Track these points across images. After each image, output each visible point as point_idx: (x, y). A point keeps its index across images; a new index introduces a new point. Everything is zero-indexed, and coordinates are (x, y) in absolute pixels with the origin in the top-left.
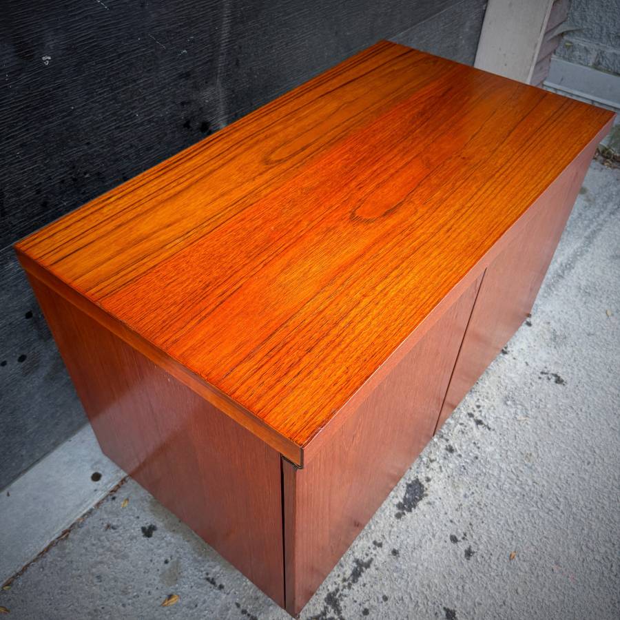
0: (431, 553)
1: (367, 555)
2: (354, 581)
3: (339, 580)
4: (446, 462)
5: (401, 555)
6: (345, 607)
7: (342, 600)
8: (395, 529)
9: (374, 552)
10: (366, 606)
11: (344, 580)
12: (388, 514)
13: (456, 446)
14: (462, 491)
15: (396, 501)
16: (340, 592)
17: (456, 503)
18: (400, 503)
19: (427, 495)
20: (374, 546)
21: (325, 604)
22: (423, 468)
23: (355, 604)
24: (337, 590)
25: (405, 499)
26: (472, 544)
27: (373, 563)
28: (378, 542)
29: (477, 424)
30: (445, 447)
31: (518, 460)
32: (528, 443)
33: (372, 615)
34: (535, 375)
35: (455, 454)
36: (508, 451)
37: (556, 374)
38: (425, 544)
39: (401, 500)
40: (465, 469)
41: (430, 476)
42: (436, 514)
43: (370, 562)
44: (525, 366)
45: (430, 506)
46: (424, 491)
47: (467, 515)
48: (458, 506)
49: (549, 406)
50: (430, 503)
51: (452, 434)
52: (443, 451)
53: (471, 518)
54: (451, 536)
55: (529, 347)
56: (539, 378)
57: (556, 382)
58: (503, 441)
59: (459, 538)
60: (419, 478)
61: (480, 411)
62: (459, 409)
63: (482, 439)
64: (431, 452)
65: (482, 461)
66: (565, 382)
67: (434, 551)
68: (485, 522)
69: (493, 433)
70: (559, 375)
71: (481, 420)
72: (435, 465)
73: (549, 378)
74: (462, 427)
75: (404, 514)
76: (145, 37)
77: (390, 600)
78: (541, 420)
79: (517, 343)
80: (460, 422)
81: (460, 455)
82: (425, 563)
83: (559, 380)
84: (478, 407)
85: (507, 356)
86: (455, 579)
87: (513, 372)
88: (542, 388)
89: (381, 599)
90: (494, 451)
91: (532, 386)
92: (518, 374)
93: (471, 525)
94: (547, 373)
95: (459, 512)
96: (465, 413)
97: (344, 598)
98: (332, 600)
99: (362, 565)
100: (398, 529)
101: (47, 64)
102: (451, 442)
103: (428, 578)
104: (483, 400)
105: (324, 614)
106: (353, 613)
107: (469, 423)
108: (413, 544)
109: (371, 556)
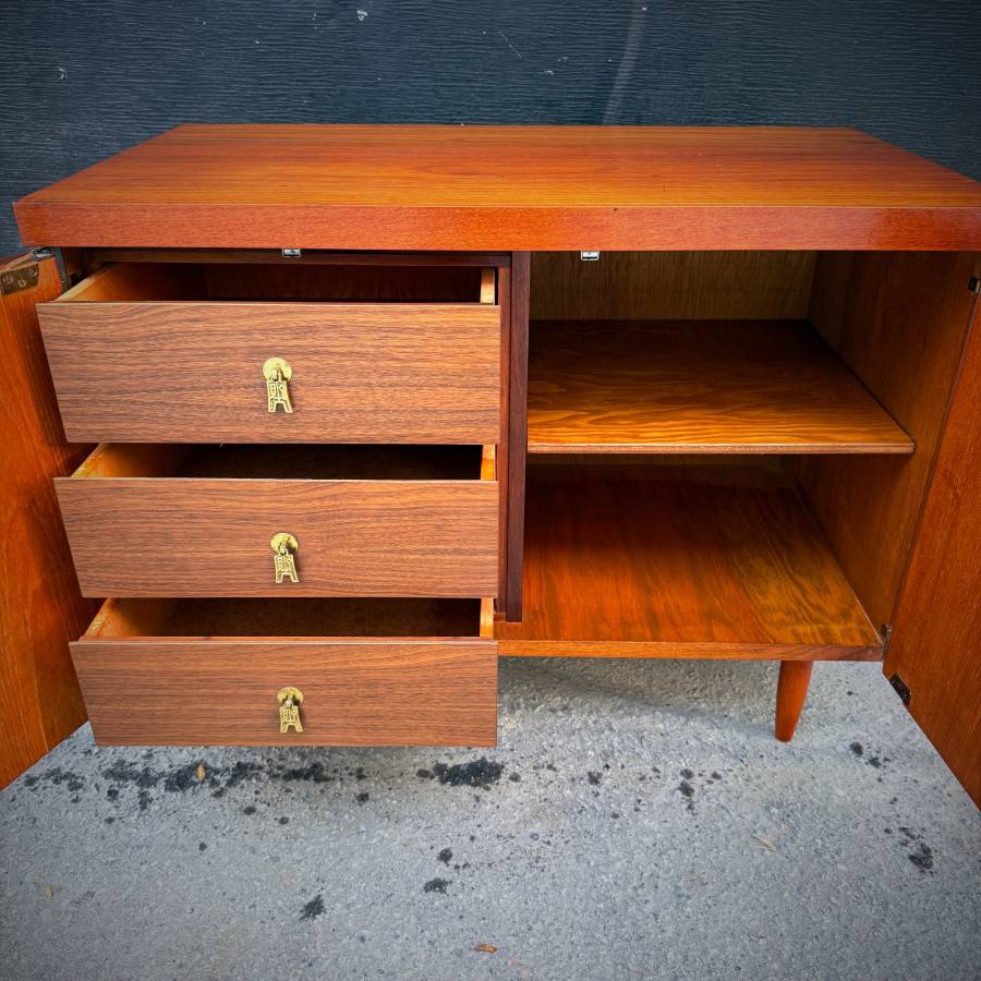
0: (399, 838)
1: (335, 771)
2: (285, 778)
3: (276, 761)
4: (569, 784)
5: (364, 806)
6: (243, 787)
7: (250, 779)
8: (399, 781)
9: (346, 776)
10: (261, 807)
11: (280, 768)
12: (416, 760)
13: (606, 782)
14: (537, 827)
15: (444, 760)
16: (260, 772)
17: (511, 829)
18: (445, 765)
19: (488, 789)
20: (354, 771)
21: (232, 766)
22: (529, 763)
23: (254, 795)
24: (260, 768)
25: (457, 767)
26: (457, 883)
27: (329, 783)
28: (364, 773)
29: (679, 789)
30: (593, 770)
31: (672, 872)
32: (723, 870)
33: (248, 819)
34: (885, 822)
35: (593, 787)
36: (675, 849)
37: (929, 850)
38: (407, 825)
39: (450, 765)
40: (580, 812)
41: (523, 778)
42: (467, 814)
43: (327, 779)
44: (884, 800)
45: (473, 801)
46: (492, 782)
47: (501, 853)
48: (506, 835)
49: (842, 867)
50: (477, 799)
51: (623, 767)
52: (582, 772)
53: (502, 861)
54: (447, 850)
55: (935, 788)
56: (887, 831)
57: (912, 858)
58: (687, 835)
59: (452, 862)
60: (507, 766)
61: (710, 782)
62: (681, 755)
63: (659, 806)
64: (564, 759)
65: (617, 826)
66: (931, 873)
67: (404, 841)
68: (511, 881)
69: (687, 815)
70: (933, 854)
71: (693, 791)
72: (549, 774)
73: (905, 844)
74: (652, 774)
75: (432, 778)
76: (494, 34)
77: (286, 827)
78: (796, 870)
79: (920, 770)
80: (658, 767)
81: (597, 794)
82: (375, 840)
83: (922, 860)
84: (715, 776)
85: (871, 769)
86: (378, 889)
87: (847, 789)
88: (871, 843)
89: (279, 817)
90: (652, 832)
91: (856, 826)
92: (853, 798)
93: (490, 865)
94: (913, 838)
95: (497, 841)
96: (683, 766)
97: (254, 780)
98: (242, 770)
99: (315, 773)
100: (402, 783)
101: (361, 19)
102: (609, 773)
103: (352, 853)
104: (736, 776)
105: (217, 772)
106: (240, 800)
107: (670, 778)
108: (393, 812)
109: (337, 775)
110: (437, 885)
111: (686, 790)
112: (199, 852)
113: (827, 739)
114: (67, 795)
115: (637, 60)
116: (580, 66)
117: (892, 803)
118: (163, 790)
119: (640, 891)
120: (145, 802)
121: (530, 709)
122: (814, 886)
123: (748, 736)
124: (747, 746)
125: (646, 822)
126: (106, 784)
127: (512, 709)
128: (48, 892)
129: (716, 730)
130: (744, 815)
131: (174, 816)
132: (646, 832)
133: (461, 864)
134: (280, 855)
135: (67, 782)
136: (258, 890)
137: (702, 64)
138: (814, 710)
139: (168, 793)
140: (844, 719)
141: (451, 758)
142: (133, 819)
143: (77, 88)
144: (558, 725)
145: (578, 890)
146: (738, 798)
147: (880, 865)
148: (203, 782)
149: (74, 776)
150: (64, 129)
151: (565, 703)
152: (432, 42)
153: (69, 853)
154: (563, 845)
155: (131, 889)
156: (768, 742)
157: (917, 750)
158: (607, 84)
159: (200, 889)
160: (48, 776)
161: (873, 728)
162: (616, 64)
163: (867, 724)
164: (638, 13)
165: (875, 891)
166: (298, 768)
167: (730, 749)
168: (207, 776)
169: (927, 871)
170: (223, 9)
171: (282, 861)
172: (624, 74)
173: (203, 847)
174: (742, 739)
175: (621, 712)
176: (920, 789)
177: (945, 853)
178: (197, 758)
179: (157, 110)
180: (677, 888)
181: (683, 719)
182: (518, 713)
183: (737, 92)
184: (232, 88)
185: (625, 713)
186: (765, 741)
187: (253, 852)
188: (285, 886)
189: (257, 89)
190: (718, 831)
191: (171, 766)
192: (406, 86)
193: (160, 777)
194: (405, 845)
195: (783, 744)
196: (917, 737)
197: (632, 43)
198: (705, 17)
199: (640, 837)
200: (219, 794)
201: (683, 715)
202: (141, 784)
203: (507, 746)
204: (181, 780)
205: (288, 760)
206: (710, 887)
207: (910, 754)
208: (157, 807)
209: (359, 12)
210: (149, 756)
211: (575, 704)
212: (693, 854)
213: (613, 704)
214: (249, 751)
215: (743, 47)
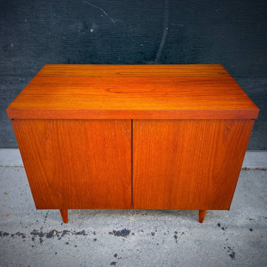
0: (104, 251)
1: (88, 232)
2: (76, 234)
3: (73, 230)
4: (147, 236)
5: (95, 242)
6: (65, 237)
7: (67, 234)
8: (104, 235)
9: (91, 234)
10: (70, 242)
11: (74, 231)
12: (108, 229)
13: (156, 235)
14: (138, 248)
15: (115, 229)
16: (69, 233)
17: (132, 248)
18: (116, 231)
19: (126, 237)
20: (93, 232)
21: (63, 231)
22: (137, 230)
23: (68, 239)
24: (70, 231)
25: (119, 231)
26: (119, 263)
27: (87, 236)
28: (95, 233)
29: (174, 237)
30: (152, 232)
31: (171, 260)
32: (183, 259)
33: (67, 246)
34: (224, 245)
35: (152, 237)
36: (172, 253)
37: (234, 253)
38: (106, 247)
39: (117, 231)
40: (149, 243)
41: (135, 234)
42: (121, 244)
43: (86, 235)
44: (225, 239)
45: (123, 241)
46: (127, 235)
47: (129, 255)
48: (131, 250)
49: (213, 258)
50: (124, 240)
51: (160, 231)
52: (150, 232)
53: (129, 257)
54: (116, 254)
55: (238, 236)
56: (225, 248)
57: (230, 255)
58: (175, 249)
59: (117, 257)
60: (131, 231)
61: (182, 235)
62: (175, 227)
63: (168, 242)
64: (146, 229)
65: (158, 247)
66: (234, 259)
67: (106, 252)
68: (132, 262)
69: (176, 244)
70: (235, 254)
71: (177, 237)
72: (142, 233)
73: (228, 251)
74: (167, 233)
75: (112, 234)
76: (127, 35)
77: (76, 248)
78: (201, 259)
79: (234, 231)
80: (169, 231)
81: (153, 239)
82: (98, 251)
83: (232, 256)
84: (183, 233)
85: (222, 230)
86: (99, 264)
87: (216, 236)
88: (220, 251)
89: (75, 245)
90: (167, 249)
91: (217, 247)
92: (217, 239)
93: (127, 258)
94: (231, 250)
95: (129, 252)
96: (175, 230)
97: (68, 235)
98: (65, 232)
99: (83, 233)
100: (105, 236)
101: (92, 32)
102: (157, 233)
103: (93, 255)
104: (188, 233)
105: (59, 233)
106: (65, 240)
107: (172, 234)
108: (103, 244)
109: (89, 234)
110: (114, 263)
111: (176, 237)
112: (55, 255)
113: (212, 222)
114: (22, 239)
115: (165, 42)
116: (150, 43)
117: (226, 240)
118: (46, 238)
119: (163, 265)
120: (41, 241)
121: (137, 214)
122: (205, 263)
123: (192, 222)
124: (191, 225)
125: (165, 246)
126: (31, 236)
127: (133, 215)
128: (19, 266)
129: (184, 220)
130: (189, 244)
131: (49, 245)
132: (165, 249)
133: (120, 258)
134: (75, 255)
135: (22, 236)
136: (70, 265)
137: (182, 43)
138: (209, 214)
140: (216, 216)
141: (117, 229)
142: (39, 246)
143: (16, 49)
144: (144, 219)
145: (148, 264)
146: (188, 239)
147: (222, 257)
148: (55, 236)
149: (23, 234)
150: (13, 60)
151: (146, 212)
152: (110, 37)
153: (23, 255)
154: (144, 252)
155: (39, 265)
157: (234, 225)
158: (157, 48)
159: (56, 265)
160: (17, 234)
161: (224, 219)
162: (160, 43)
163: (222, 218)
164: (165, 30)
165: (220, 264)
166: (79, 232)
167: (187, 225)
168: (57, 234)
169: (233, 259)
170: (54, 29)
171: (76, 257)
172: (162, 45)
173: (56, 253)
174: (190, 222)
175: (160, 215)
176: (234, 236)
177: (238, 254)
178: (54, 229)
179: (38, 55)
180: (172, 264)
181: (176, 217)
182: (134, 215)
183: (192, 50)
184: (57, 49)
185: (161, 215)
186: (196, 223)
187: (69, 255)
188: (77, 264)
189: (64, 50)
190: (183, 248)
191: (47, 231)
192: (104, 49)
193: (45, 234)
194: (106, 253)
195: (201, 224)
196: (234, 221)
197: (164, 37)
198: (183, 31)
199: (164, 250)
200: (60, 239)
201: (176, 215)
202: (40, 236)
203: (131, 225)
204: (50, 235)
205: (76, 229)
206: (180, 263)
207: (232, 226)
208: (44, 243)
209: (91, 30)
210: (42, 228)
211: (149, 213)
212: (176, 255)
213: (158, 212)
214: (66, 227)
215: (194, 38)
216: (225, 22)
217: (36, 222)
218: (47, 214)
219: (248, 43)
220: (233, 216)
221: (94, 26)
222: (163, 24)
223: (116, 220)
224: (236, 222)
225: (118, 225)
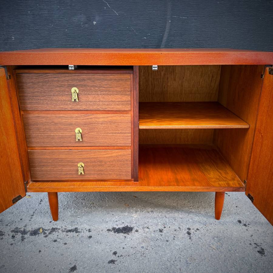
0: (101, 248)
1: (82, 230)
2: (66, 232)
3: (64, 227)
4: (153, 232)
5: (90, 239)
6: (53, 234)
9: (85, 231)
10: (58, 240)
11: (65, 229)
12: (107, 227)
13: (165, 231)
14: (144, 245)
15: (115, 226)
16: (59, 230)
17: (135, 245)
18: (115, 228)
19: (128, 234)
20: (88, 230)
21: (51, 229)
22: (141, 227)
23: (57, 237)
24: (59, 229)
25: (119, 228)
26: (119, 261)
28: (91, 230)
29: (187, 233)
30: (160, 228)
31: (185, 256)
32: (201, 256)
33: (55, 243)
34: (249, 242)
35: (161, 233)
36: (186, 250)
37: (263, 249)
38: (103, 245)
39: (117, 227)
40: (157, 240)
41: (139, 231)
42: (122, 241)
43: (79, 232)
44: (249, 236)
45: (124, 238)
46: (130, 232)
47: (132, 252)
48: (134, 247)
49: (237, 254)
51: (170, 227)
52: (157, 229)
53: (132, 254)
54: (116, 252)
55: (264, 232)
56: (250, 244)
57: (258, 252)
58: (189, 246)
59: (117, 255)
60: (134, 228)
61: (196, 231)
62: (187, 224)
63: (181, 238)
64: (152, 225)
65: (168, 244)
66: (265, 256)
68: (135, 260)
69: (189, 240)
70: (265, 250)
71: (191, 233)
72: (147, 230)
73: (256, 247)
74: (178, 229)
75: (111, 231)
76: (130, 28)
77: (66, 245)
78: (223, 255)
79: (259, 227)
80: (180, 227)
81: (162, 235)
82: (93, 249)
83: (262, 252)
84: (197, 229)
85: (244, 227)
86: (94, 263)
87: (237, 232)
88: (245, 247)
89: (64, 243)
90: (179, 245)
91: (241, 243)
92: (239, 235)
94: (258, 246)
95: (131, 249)
96: (188, 227)
97: (57, 232)
98: (53, 230)
99: (76, 230)
100: (102, 233)
101: (94, 24)
102: (165, 229)
103: (86, 253)
104: (204, 229)
105: (46, 230)
106: (52, 238)
107: (184, 230)
108: (99, 241)
109: (82, 231)
110: (112, 262)
111: (189, 233)
112: (38, 253)
113: (230, 219)
115: (169, 35)
116: (153, 36)
117: (251, 236)
118: (29, 235)
119: (175, 262)
120: (23, 239)
121: (141, 212)
122: (229, 260)
123: (207, 219)
124: (207, 221)
125: (177, 242)
126: (11, 234)
127: (136, 212)
129: (197, 217)
130: (206, 240)
131: (32, 243)
132: (176, 245)
133: (120, 255)
134: (64, 253)
136: (56, 264)
137: (186, 36)
138: (226, 211)
139: (31, 236)
140: (235, 214)
142: (19, 244)
143: (17, 42)
144: (150, 216)
146: (204, 235)
147: (249, 254)
148: (41, 233)
149: (2, 232)
151: (152, 210)
152: (113, 30)
154: (151, 250)
155: (16, 264)
156: (213, 220)
158: (160, 41)
159: (38, 264)
161: (244, 216)
162: (163, 35)
163: (242, 215)
164: (168, 22)
165: (248, 261)
166: (70, 229)
167: (202, 222)
168: (43, 231)
169: (263, 255)
170: (57, 21)
171: (64, 255)
172: (165, 38)
173: (40, 251)
174: (205, 219)
176: (260, 232)
177: (268, 250)
178: (40, 227)
180: (187, 261)
181: (187, 214)
182: (138, 213)
183: (195, 43)
184: (60, 42)
185: (170, 213)
187: (56, 253)
188: (65, 262)
189: (66, 43)
190: (199, 245)
191: (32, 229)
192: (106, 42)
193: (28, 232)
194: (102, 250)
195: (217, 220)
196: (258, 218)
197: (167, 30)
198: (186, 23)
199: (175, 247)
200: (46, 236)
201: (187, 213)
202: (22, 234)
203: (134, 222)
204: (35, 233)
205: (68, 227)
206: (197, 260)
207: (256, 223)
208: (27, 240)
209: (94, 22)
210: (25, 226)
211: (155, 210)
212: (191, 252)
213: (166, 210)
214: (56, 224)
215: (197, 31)
216: (227, 15)
217: (19, 220)
218: (34, 212)
219: (252, 36)
220: (255, 214)
221: (97, 18)
222: (166, 16)
223: (116, 217)
224: (260, 219)
225: (118, 221)
